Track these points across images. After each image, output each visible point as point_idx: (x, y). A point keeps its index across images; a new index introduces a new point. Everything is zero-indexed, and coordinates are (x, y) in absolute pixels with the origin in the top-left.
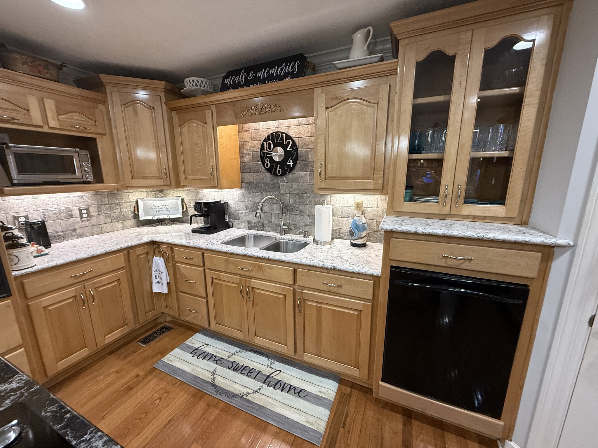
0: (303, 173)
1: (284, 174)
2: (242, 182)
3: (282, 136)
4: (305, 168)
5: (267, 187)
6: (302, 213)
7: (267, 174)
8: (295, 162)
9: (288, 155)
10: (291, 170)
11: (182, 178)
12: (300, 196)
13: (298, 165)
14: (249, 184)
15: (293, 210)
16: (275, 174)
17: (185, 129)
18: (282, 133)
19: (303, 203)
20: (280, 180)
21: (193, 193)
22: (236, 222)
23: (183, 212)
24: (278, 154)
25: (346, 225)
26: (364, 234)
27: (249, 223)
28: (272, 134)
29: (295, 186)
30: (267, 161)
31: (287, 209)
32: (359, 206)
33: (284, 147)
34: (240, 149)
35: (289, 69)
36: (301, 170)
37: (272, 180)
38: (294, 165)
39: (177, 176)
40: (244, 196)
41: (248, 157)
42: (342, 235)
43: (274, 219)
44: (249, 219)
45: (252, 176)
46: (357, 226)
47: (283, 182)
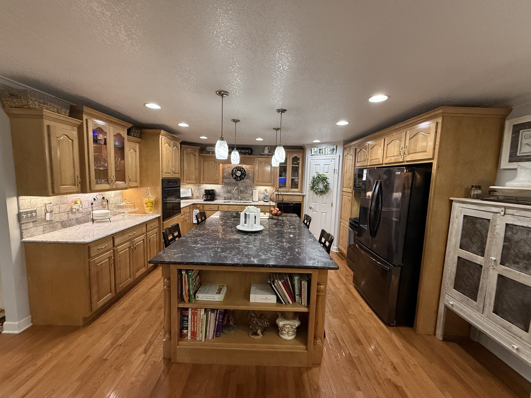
0: (247, 180)
1: (240, 180)
2: (223, 182)
3: (240, 168)
4: (248, 178)
5: (233, 184)
6: (246, 193)
7: (234, 180)
8: (245, 176)
9: (242, 174)
10: (243, 179)
11: (202, 180)
12: (246, 187)
13: (245, 177)
14: (226, 183)
15: (243, 192)
16: (237, 180)
17: (206, 163)
18: (240, 167)
19: (247, 190)
20: (238, 182)
21: (197, 186)
22: (218, 198)
23: (192, 194)
24: (239, 173)
25: (262, 196)
26: (268, 198)
27: (224, 197)
28: (237, 167)
29: (244, 184)
30: (234, 176)
31: (241, 192)
32: (266, 190)
33: (241, 171)
34: (223, 170)
35: (247, 151)
36: (246, 179)
37: (235, 182)
38: (244, 177)
39: (200, 180)
40: (223, 187)
41: (226, 173)
42: (260, 200)
43: (236, 196)
44: (225, 196)
45: (227, 180)
46: (266, 196)
47: (240, 183)
